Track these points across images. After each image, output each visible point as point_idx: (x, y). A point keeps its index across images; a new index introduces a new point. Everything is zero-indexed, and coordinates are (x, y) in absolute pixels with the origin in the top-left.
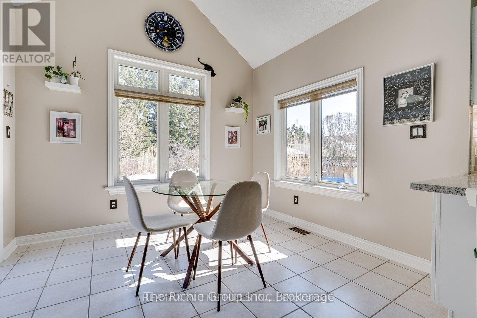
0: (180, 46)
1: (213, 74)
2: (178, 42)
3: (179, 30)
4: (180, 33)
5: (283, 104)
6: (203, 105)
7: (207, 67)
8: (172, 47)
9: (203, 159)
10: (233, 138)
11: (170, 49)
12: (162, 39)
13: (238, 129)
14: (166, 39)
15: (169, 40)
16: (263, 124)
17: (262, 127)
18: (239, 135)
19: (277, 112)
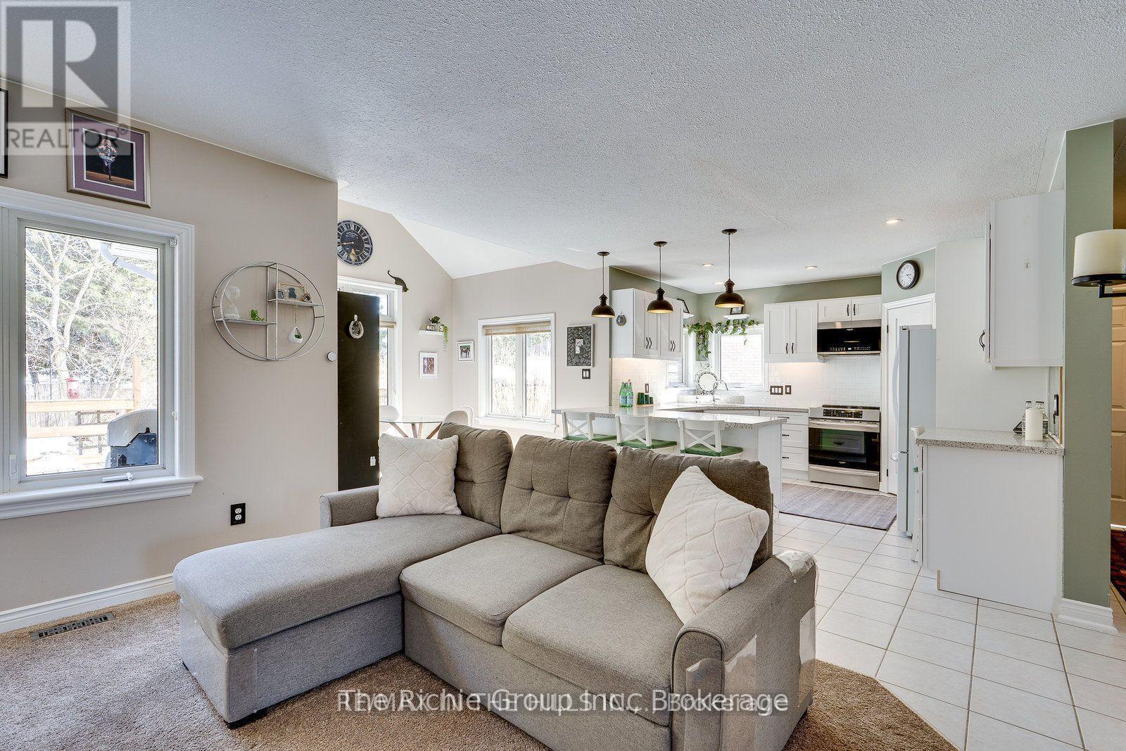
0: (368, 258)
1: (405, 289)
2: (366, 254)
3: (367, 239)
4: (368, 243)
5: (488, 330)
6: (393, 327)
7: (399, 281)
8: (359, 260)
9: (393, 391)
10: (429, 366)
11: (358, 262)
12: (349, 252)
13: (434, 356)
14: (353, 251)
15: (357, 253)
16: (465, 350)
17: (464, 354)
18: (436, 363)
19: (481, 339)
